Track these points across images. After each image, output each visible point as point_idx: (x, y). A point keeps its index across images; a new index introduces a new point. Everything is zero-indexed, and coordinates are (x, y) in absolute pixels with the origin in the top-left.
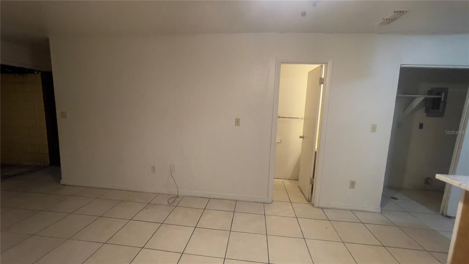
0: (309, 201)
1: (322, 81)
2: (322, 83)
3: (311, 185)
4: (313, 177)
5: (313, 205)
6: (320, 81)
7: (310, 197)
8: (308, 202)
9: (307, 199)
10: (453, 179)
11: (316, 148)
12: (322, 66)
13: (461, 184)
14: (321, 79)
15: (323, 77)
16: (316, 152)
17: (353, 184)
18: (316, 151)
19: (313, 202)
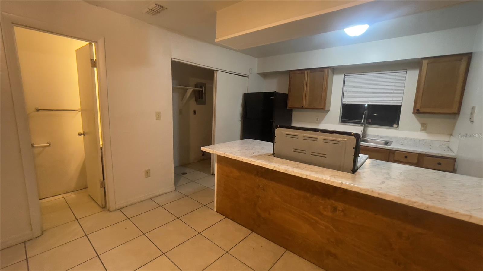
0: (104, 207)
1: (94, 64)
2: (95, 66)
3: (103, 189)
4: (104, 179)
5: (109, 210)
6: (92, 63)
7: (104, 204)
8: (102, 210)
9: (101, 206)
10: (209, 149)
11: (101, 143)
12: (91, 45)
13: (213, 151)
14: (92, 60)
15: (95, 58)
16: (101, 149)
17: (148, 173)
18: (101, 147)
19: (108, 208)
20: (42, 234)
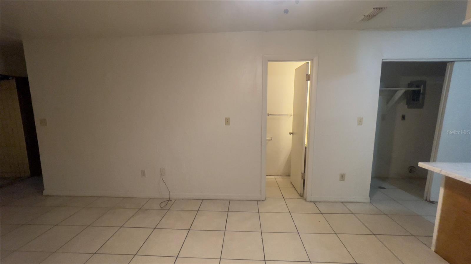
0: (302, 196)
1: (308, 78)
2: (309, 80)
3: (303, 180)
4: (304, 172)
5: (305, 200)
6: (307, 78)
7: (302, 192)
8: (300, 197)
9: (300, 194)
10: (434, 166)
11: (306, 143)
12: (308, 63)
13: (441, 171)
14: (307, 75)
15: (309, 73)
16: (306, 148)
17: (342, 177)
18: (306, 146)
19: (305, 197)
20: (265, 200)
